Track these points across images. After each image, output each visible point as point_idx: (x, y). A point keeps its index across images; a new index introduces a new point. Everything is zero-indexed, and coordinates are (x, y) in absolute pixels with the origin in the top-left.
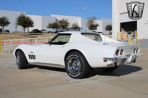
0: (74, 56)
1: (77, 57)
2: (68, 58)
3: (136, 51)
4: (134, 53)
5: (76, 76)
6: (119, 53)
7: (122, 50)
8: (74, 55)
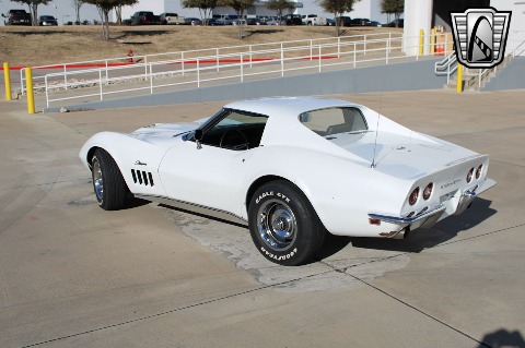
0: (275, 196)
1: (288, 200)
2: (257, 201)
3: (473, 176)
4: (468, 180)
5: (284, 257)
6: (420, 197)
7: (430, 186)
8: (275, 194)
